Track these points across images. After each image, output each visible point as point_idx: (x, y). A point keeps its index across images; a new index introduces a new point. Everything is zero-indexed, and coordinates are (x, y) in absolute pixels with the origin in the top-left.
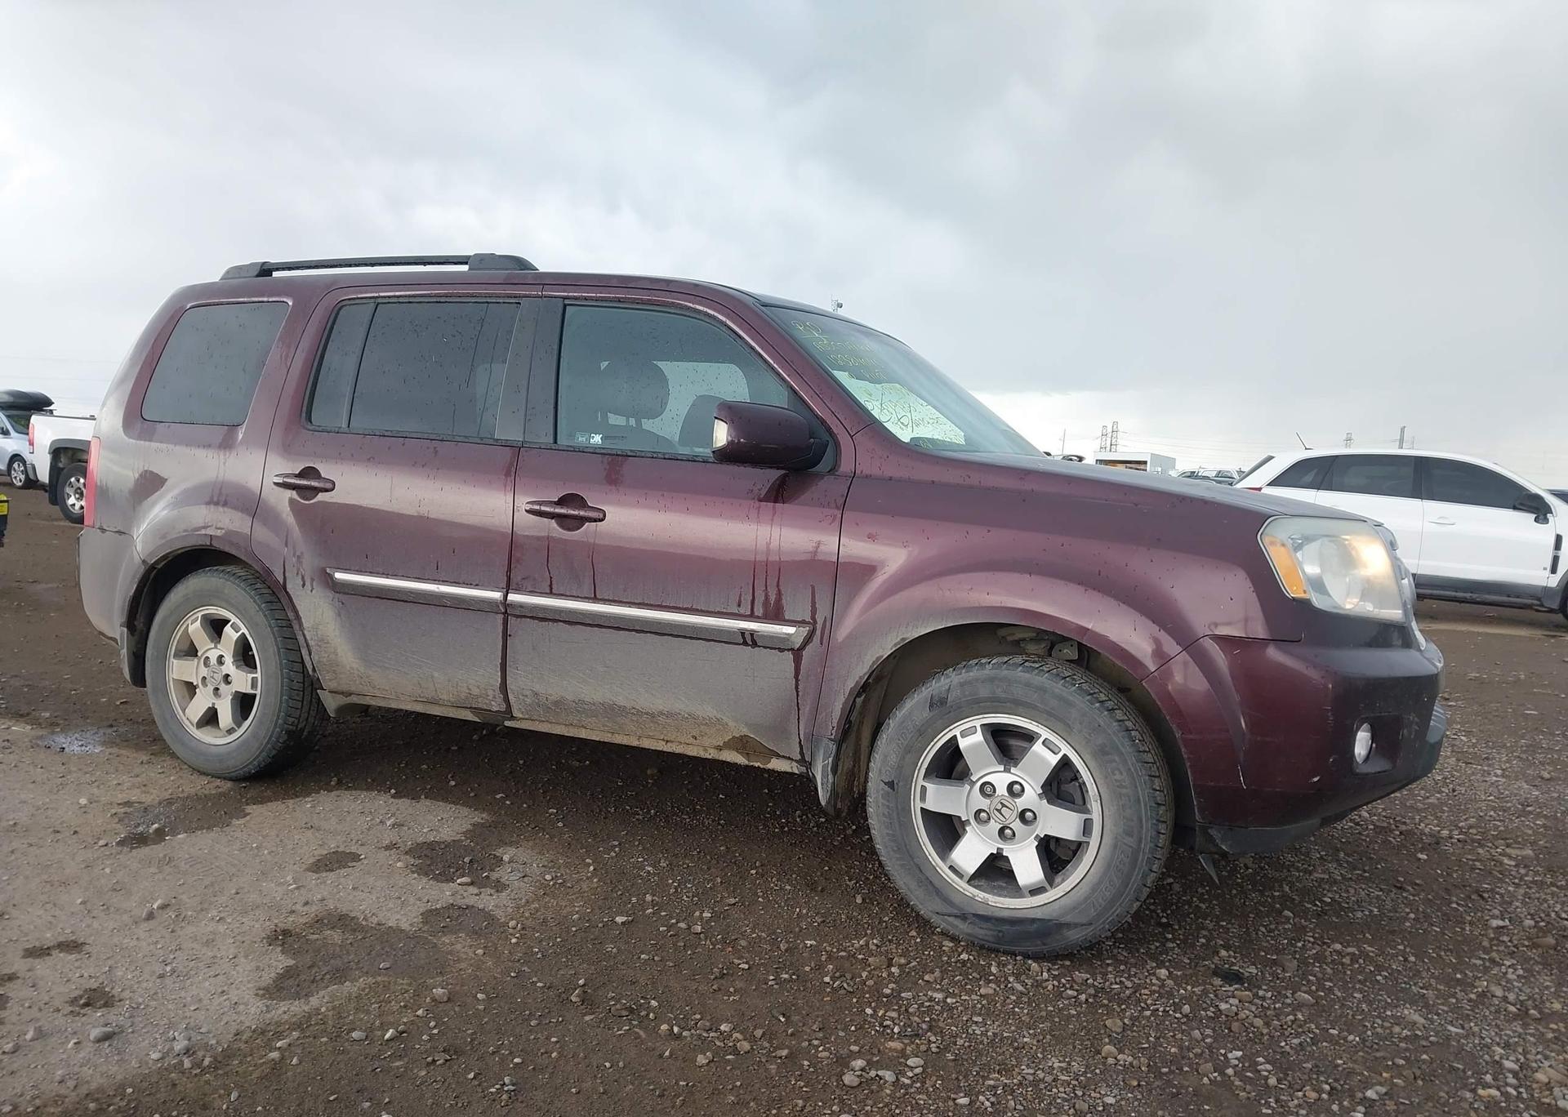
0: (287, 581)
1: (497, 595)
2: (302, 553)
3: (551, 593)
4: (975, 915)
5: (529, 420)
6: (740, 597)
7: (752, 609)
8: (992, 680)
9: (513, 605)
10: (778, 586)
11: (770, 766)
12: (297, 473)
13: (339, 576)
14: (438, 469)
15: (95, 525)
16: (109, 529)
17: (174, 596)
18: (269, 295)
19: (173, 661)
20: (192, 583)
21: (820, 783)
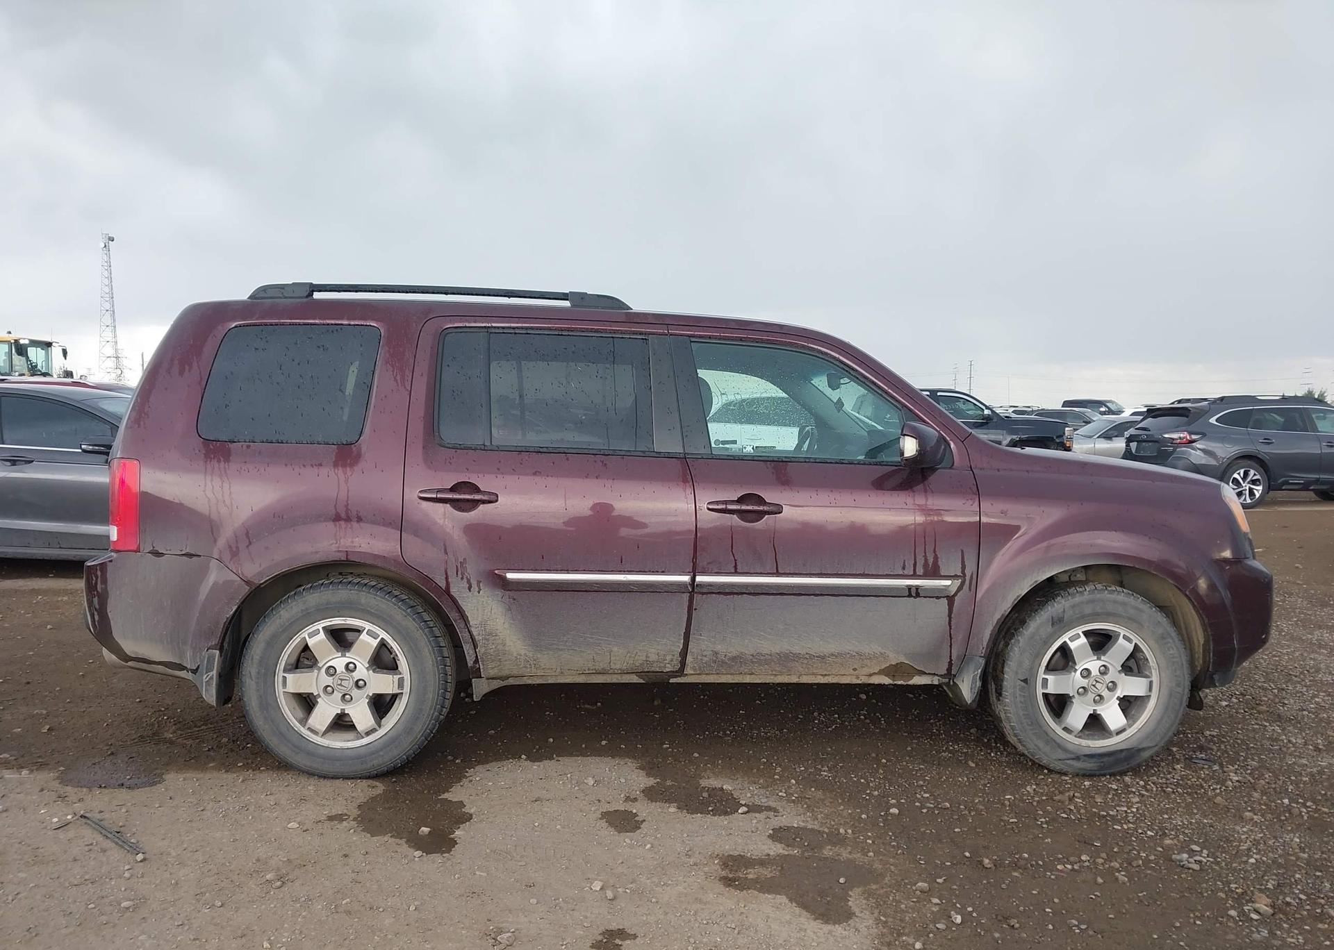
0: (451, 585)
1: (686, 578)
2: (465, 559)
3: (736, 572)
4: (1085, 756)
5: (687, 436)
6: (904, 563)
7: (915, 570)
9: (701, 585)
10: (935, 551)
11: (911, 682)
12: (449, 487)
13: (510, 576)
14: (614, 479)
15: (141, 549)
16: (168, 552)
17: (286, 612)
18: (348, 319)
19: (285, 675)
20: (312, 598)
21: (967, 688)
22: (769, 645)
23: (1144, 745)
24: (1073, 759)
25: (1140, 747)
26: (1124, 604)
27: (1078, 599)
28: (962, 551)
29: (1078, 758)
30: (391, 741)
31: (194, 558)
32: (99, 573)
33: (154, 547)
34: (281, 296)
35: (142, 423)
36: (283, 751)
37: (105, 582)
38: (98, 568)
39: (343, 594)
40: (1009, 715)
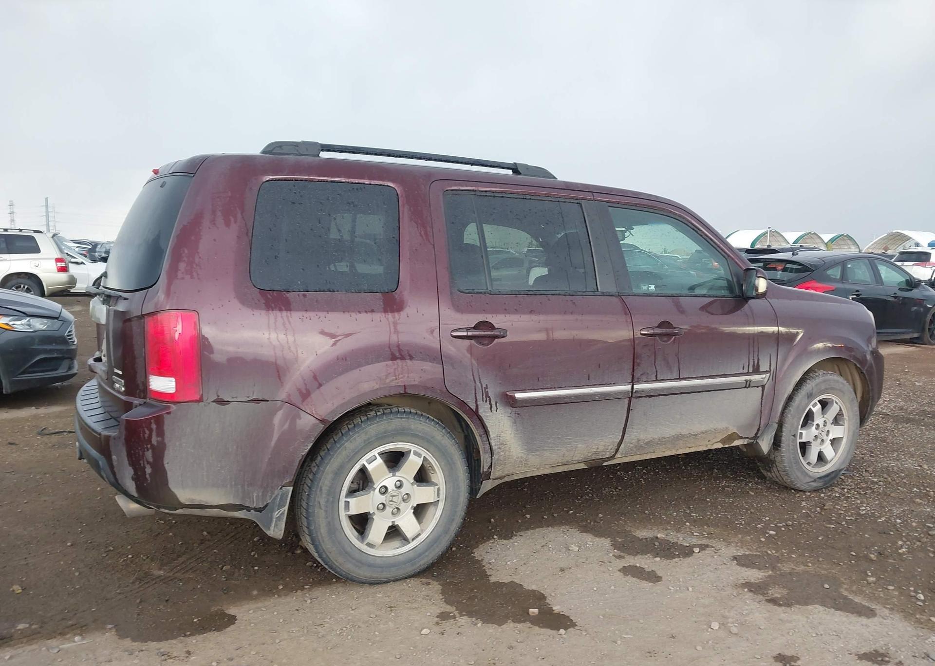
0: (479, 407)
2: (487, 385)
3: (657, 380)
4: (818, 478)
5: (618, 279)
6: (744, 365)
7: (748, 370)
8: (824, 381)
9: (636, 391)
10: (758, 356)
11: (732, 445)
12: (473, 326)
13: (518, 395)
15: (205, 398)
16: (235, 400)
17: (349, 443)
18: (370, 179)
19: (347, 500)
20: (373, 428)
21: (765, 445)
22: (669, 431)
23: (842, 467)
24: (813, 481)
25: (840, 468)
26: (838, 381)
27: (817, 381)
28: (770, 354)
29: (815, 481)
30: (432, 541)
31: (262, 403)
32: (154, 426)
33: (218, 396)
34: (297, 153)
35: (195, 274)
36: (347, 567)
37: (161, 433)
38: (152, 421)
39: (396, 423)
40: (784, 459)
